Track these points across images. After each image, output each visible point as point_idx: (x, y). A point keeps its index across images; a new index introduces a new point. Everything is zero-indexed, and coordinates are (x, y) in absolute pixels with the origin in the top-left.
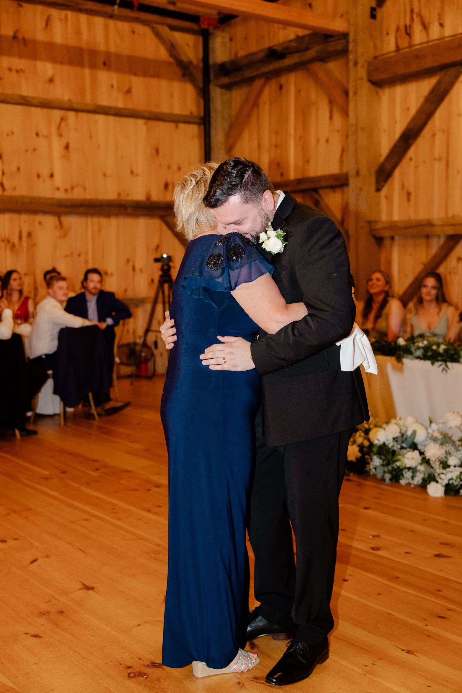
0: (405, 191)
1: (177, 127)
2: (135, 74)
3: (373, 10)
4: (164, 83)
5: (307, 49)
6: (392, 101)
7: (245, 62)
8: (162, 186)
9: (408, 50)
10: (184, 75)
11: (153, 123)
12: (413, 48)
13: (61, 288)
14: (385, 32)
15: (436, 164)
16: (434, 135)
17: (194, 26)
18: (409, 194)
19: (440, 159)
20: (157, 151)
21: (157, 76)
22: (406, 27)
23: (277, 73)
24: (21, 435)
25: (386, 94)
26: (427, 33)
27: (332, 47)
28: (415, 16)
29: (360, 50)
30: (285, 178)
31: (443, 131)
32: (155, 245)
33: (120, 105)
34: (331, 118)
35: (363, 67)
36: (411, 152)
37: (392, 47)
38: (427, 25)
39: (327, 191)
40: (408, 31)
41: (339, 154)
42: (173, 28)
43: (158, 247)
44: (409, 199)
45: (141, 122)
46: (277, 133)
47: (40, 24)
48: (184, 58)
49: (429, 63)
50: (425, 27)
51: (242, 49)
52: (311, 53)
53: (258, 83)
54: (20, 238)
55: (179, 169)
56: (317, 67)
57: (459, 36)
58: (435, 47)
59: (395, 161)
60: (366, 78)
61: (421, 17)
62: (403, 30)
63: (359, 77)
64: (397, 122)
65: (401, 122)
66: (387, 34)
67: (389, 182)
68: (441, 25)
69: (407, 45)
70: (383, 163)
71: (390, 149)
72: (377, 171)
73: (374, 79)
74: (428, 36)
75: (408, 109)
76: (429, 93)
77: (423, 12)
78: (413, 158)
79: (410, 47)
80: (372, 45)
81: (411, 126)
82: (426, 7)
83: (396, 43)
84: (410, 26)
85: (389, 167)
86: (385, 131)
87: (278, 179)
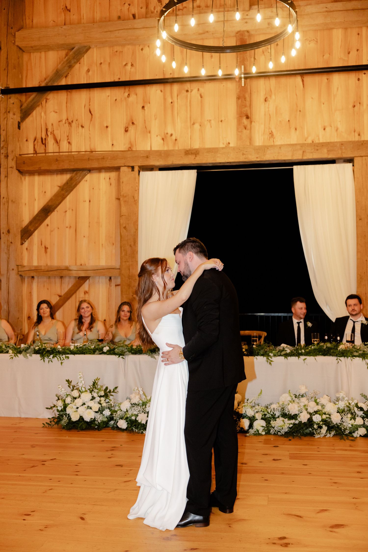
0: (43, 246)
6: (32, 186)
9: (44, 155)
14: (25, 140)
15: (68, 229)
16: (66, 211)
18: (46, 248)
19: (70, 227)
22: (42, 139)
25: (27, 179)
26: (59, 146)
28: (49, 134)
29: (10, 148)
31: (72, 210)
35: (13, 160)
36: (48, 221)
37: (31, 151)
38: (58, 141)
40: (44, 142)
44: (46, 252)
49: (66, 166)
50: (57, 142)
57: (84, 153)
58: (70, 157)
59: (37, 225)
60: (15, 168)
61: (54, 135)
62: (40, 141)
63: (9, 166)
64: (35, 200)
65: (39, 199)
66: (27, 140)
67: (29, 239)
68: (69, 143)
69: (44, 152)
70: (27, 226)
71: (32, 217)
72: (21, 231)
73: (21, 169)
74: (59, 148)
75: (45, 192)
76: (62, 185)
77: (55, 132)
78: (49, 224)
79: (46, 153)
80: (19, 146)
81: (50, 204)
82: (58, 130)
83: (34, 148)
84: (45, 139)
85: (32, 230)
86: (26, 204)
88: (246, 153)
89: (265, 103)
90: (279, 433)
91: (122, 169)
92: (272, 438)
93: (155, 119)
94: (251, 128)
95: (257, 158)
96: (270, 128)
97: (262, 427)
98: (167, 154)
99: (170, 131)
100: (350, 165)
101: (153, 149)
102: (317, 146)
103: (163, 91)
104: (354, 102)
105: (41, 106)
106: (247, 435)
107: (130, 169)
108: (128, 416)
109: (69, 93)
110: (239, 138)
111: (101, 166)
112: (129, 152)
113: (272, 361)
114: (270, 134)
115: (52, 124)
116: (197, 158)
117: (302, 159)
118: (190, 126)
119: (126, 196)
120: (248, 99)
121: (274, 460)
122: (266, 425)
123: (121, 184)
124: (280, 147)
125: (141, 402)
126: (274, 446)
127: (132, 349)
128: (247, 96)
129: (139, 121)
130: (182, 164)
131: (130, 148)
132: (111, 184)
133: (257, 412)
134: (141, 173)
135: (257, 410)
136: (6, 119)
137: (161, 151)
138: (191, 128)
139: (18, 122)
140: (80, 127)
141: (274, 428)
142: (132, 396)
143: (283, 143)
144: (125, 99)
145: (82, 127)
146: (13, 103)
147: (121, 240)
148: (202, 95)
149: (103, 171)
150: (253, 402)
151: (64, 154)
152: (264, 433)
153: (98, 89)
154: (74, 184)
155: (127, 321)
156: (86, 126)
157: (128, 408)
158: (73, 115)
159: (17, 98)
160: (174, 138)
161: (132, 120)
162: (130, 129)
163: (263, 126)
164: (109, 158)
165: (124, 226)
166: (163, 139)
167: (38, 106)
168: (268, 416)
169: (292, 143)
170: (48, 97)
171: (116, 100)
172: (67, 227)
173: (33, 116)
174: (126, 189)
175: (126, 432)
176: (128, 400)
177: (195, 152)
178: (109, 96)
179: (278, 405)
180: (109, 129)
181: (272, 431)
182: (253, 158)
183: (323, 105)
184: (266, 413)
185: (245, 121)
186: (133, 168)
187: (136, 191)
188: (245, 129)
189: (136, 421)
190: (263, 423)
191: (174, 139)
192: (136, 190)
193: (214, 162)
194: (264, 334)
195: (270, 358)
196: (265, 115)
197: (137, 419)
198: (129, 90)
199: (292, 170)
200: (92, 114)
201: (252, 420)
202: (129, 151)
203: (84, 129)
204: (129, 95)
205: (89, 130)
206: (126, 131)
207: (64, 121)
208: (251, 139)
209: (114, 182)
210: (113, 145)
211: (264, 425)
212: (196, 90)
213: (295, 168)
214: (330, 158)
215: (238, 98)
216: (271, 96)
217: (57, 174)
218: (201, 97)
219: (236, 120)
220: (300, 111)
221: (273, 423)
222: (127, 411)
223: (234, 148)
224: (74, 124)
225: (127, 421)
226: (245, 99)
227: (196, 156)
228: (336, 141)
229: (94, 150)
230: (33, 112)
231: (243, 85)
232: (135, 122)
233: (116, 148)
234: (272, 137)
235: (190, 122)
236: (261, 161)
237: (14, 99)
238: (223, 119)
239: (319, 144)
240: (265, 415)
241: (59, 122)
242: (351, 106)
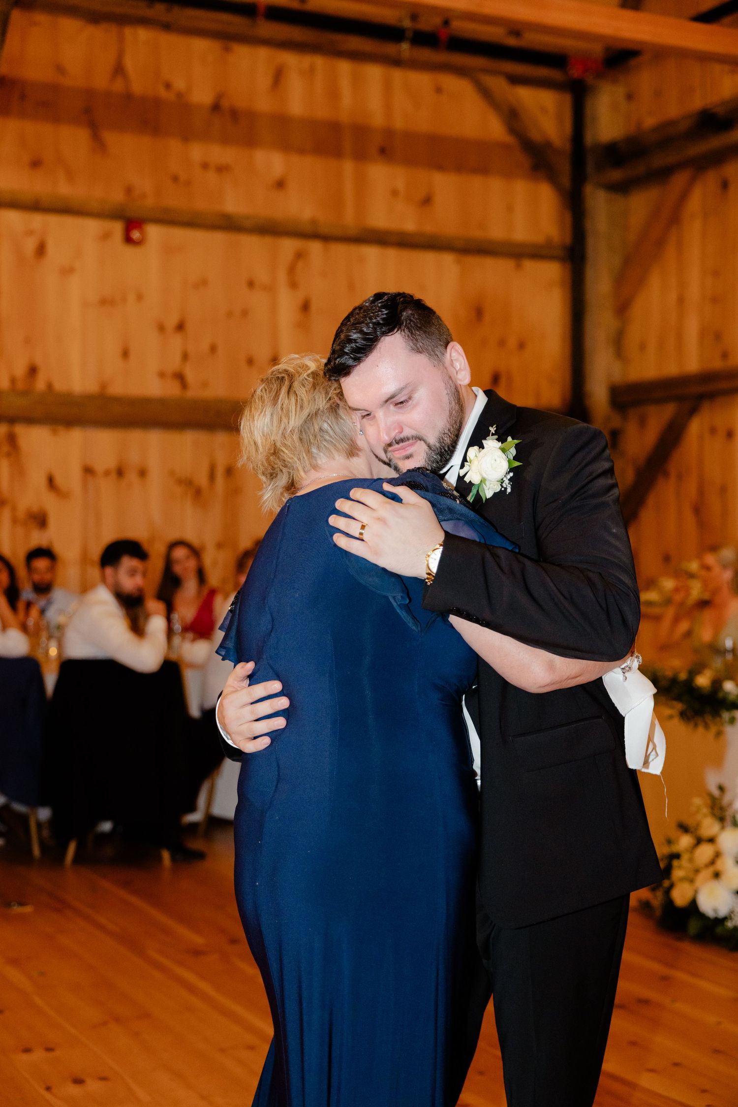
1: (519, 265)
2: (440, 168)
4: (496, 184)
7: (656, 138)
10: (535, 167)
11: (473, 259)
17: (556, 74)
20: (479, 314)
21: (483, 170)
23: (717, 160)
24: (173, 859)
30: (729, 363)
33: (410, 225)
42: (515, 80)
45: (448, 259)
46: (716, 273)
47: (264, 80)
48: (535, 136)
51: (651, 113)
53: (680, 179)
54: (212, 476)
55: (522, 347)
87: (717, 364)
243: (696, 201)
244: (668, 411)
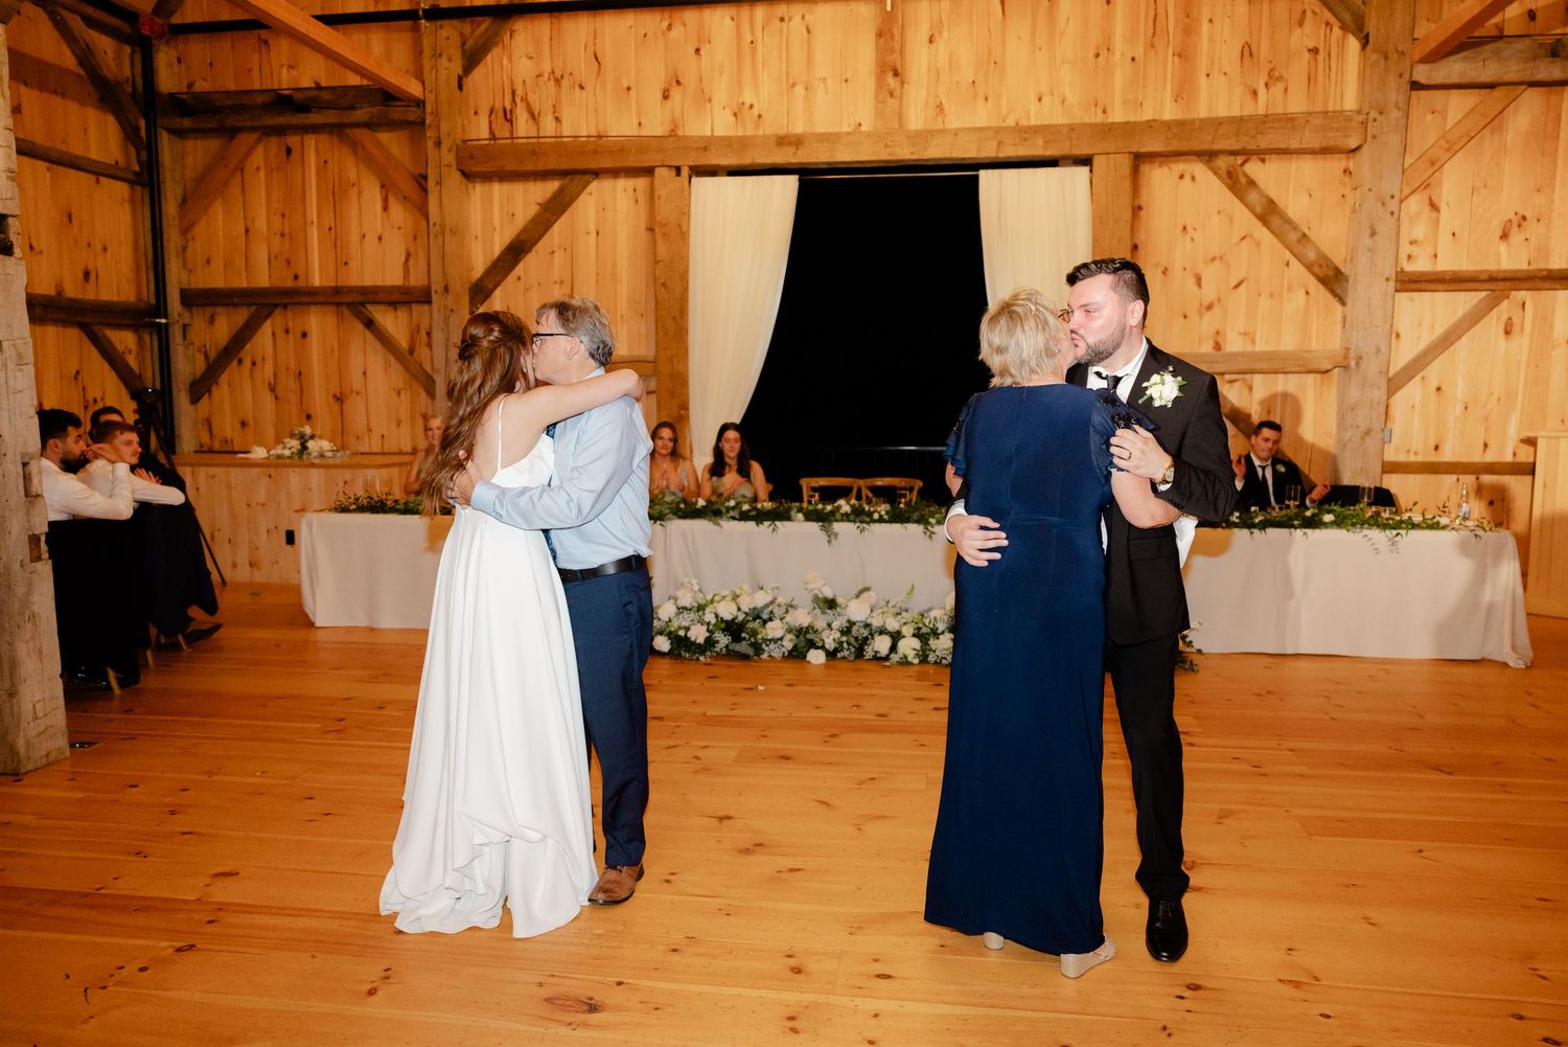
1: (98, 181)
2: (26, 84)
3: (460, 79)
4: (73, 107)
5: (352, 108)
6: (487, 202)
7: (228, 102)
8: (80, 275)
9: (509, 141)
10: (102, 100)
11: (61, 169)
12: (515, 141)
13: (129, 443)
14: (473, 112)
15: (557, 286)
16: (553, 252)
17: (126, 27)
19: (562, 282)
20: (70, 216)
21: (62, 93)
22: (504, 110)
23: (281, 131)
25: (478, 190)
26: (537, 124)
27: (397, 113)
28: (518, 100)
29: (445, 127)
30: (301, 283)
31: (565, 250)
32: (74, 372)
34: (385, 208)
35: (450, 150)
36: (519, 269)
37: (485, 134)
38: (536, 114)
39: (382, 307)
40: (508, 117)
41: (403, 259)
42: (92, 23)
43: (78, 373)
45: (42, 165)
46: (283, 216)
48: (107, 74)
49: (552, 165)
50: (533, 117)
51: (204, 79)
52: (360, 115)
53: (246, 140)
55: (105, 249)
56: (362, 135)
57: (585, 139)
58: (560, 146)
59: (498, 278)
60: (454, 166)
61: (528, 103)
62: (501, 114)
63: (445, 162)
64: (495, 229)
65: (502, 229)
66: (476, 113)
67: (486, 303)
68: (557, 119)
69: (508, 135)
70: (481, 279)
71: (489, 263)
72: (470, 289)
73: (466, 169)
74: (538, 129)
75: (513, 215)
76: (546, 200)
77: (531, 98)
78: (522, 277)
79: (513, 138)
80: (460, 125)
81: (522, 237)
82: (534, 92)
83: (490, 127)
84: (511, 111)
85: (491, 286)
86: (477, 237)
87: (289, 283)
88: (892, 144)
89: (931, 46)
90: (944, 662)
91: (658, 171)
92: (931, 670)
93: (721, 75)
94: (901, 94)
95: (912, 153)
96: (937, 96)
97: (915, 649)
98: (743, 143)
99: (748, 98)
100: (1086, 169)
101: (716, 134)
102: (1026, 132)
103: (735, 17)
104: (1098, 47)
105: (501, 45)
106: (888, 664)
107: (673, 173)
108: (673, 629)
109: (554, 20)
110: (880, 114)
111: (617, 165)
112: (671, 139)
113: (933, 533)
114: (938, 107)
115: (524, 82)
116: (800, 153)
117: (996, 158)
118: (788, 89)
119: (665, 225)
120: (897, 37)
121: (936, 709)
122: (921, 647)
123: (657, 201)
124: (956, 132)
125: (696, 605)
126: (936, 685)
127: (679, 509)
128: (896, 31)
129: (690, 78)
130: (770, 164)
131: (673, 130)
132: (637, 201)
133: (905, 624)
134: (694, 179)
135: (904, 621)
136: (434, 70)
137: (731, 137)
138: (788, 92)
139: (459, 76)
140: (577, 88)
141: (934, 651)
142: (680, 594)
143: (961, 126)
144: (664, 32)
145: (582, 87)
146: (448, 38)
147: (656, 308)
148: (810, 27)
149: (622, 174)
150: (898, 605)
151: (548, 140)
152: (916, 661)
153: (610, 11)
154: (568, 198)
155: (668, 458)
156: (589, 86)
157: (672, 615)
158: (564, 63)
159: (455, 28)
160: (755, 112)
161: (676, 76)
162: (672, 93)
163: (923, 92)
164: (634, 150)
165: (662, 281)
166: (735, 114)
167: (496, 44)
168: (924, 630)
169: (978, 125)
170: (515, 28)
171: (645, 35)
172: (556, 283)
173: (486, 66)
174: (665, 210)
175: (667, 657)
176: (672, 601)
177: (796, 141)
178: (631, 27)
179: (942, 612)
180: (632, 92)
181: (931, 658)
182: (905, 153)
183: (1038, 53)
184: (921, 625)
185: (891, 81)
186: (678, 170)
187: (684, 214)
188: (892, 96)
189: (686, 638)
190: (916, 644)
191: (757, 114)
192: (685, 212)
193: (831, 160)
194: (919, 484)
195: (930, 528)
196: (929, 69)
197: (688, 635)
198: (670, 17)
199: (977, 177)
200: (599, 63)
201: (896, 637)
202: (670, 136)
203: (584, 92)
204: (670, 25)
205: (595, 95)
206: (666, 97)
207: (546, 75)
208: (900, 116)
209: (642, 197)
210: (640, 124)
211: (918, 647)
212: (800, 17)
213: (983, 174)
214: (1048, 156)
215: (880, 35)
216: (940, 32)
217: (535, 180)
218: (809, 32)
219: (874, 79)
220: (995, 63)
221: (933, 643)
222: (670, 621)
223: (869, 135)
224: (565, 83)
225: (669, 639)
226: (892, 36)
227: (797, 149)
228: (1060, 122)
229: (604, 134)
230: (486, 55)
231: (889, 9)
232: (682, 81)
233: (647, 131)
234: (941, 113)
235: (787, 81)
236: (921, 160)
237: (449, 31)
238: (849, 76)
239: (1030, 127)
240: (919, 629)
241: (537, 77)
242: (1091, 55)
243: (258, 157)
244: (242, 315)
